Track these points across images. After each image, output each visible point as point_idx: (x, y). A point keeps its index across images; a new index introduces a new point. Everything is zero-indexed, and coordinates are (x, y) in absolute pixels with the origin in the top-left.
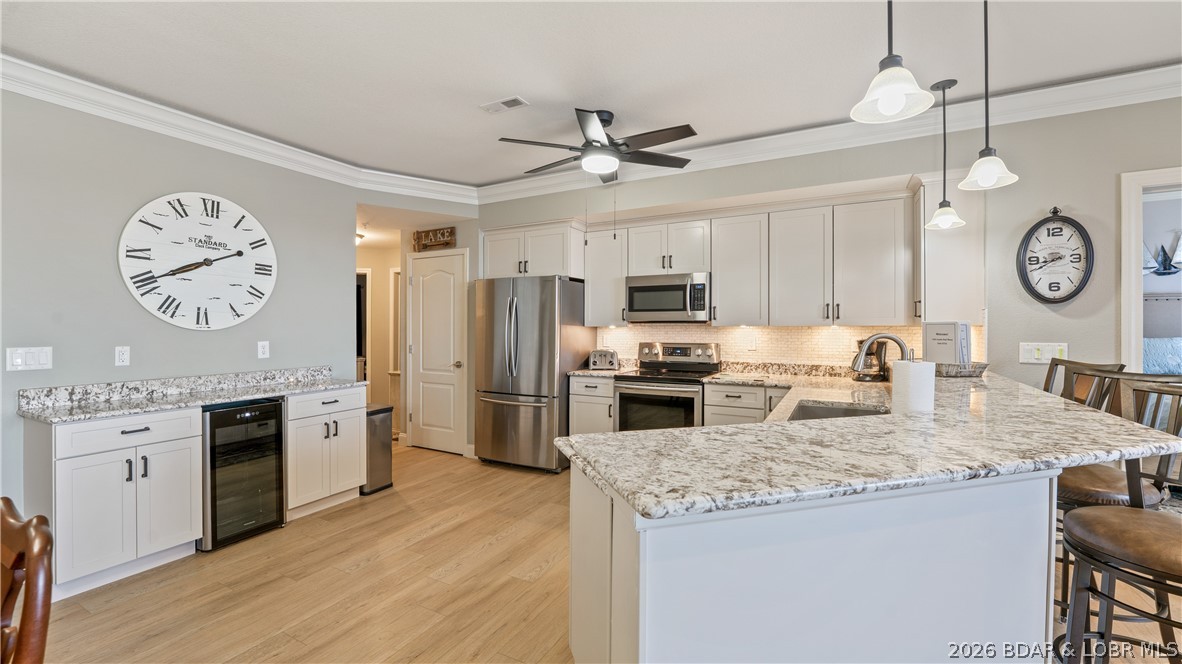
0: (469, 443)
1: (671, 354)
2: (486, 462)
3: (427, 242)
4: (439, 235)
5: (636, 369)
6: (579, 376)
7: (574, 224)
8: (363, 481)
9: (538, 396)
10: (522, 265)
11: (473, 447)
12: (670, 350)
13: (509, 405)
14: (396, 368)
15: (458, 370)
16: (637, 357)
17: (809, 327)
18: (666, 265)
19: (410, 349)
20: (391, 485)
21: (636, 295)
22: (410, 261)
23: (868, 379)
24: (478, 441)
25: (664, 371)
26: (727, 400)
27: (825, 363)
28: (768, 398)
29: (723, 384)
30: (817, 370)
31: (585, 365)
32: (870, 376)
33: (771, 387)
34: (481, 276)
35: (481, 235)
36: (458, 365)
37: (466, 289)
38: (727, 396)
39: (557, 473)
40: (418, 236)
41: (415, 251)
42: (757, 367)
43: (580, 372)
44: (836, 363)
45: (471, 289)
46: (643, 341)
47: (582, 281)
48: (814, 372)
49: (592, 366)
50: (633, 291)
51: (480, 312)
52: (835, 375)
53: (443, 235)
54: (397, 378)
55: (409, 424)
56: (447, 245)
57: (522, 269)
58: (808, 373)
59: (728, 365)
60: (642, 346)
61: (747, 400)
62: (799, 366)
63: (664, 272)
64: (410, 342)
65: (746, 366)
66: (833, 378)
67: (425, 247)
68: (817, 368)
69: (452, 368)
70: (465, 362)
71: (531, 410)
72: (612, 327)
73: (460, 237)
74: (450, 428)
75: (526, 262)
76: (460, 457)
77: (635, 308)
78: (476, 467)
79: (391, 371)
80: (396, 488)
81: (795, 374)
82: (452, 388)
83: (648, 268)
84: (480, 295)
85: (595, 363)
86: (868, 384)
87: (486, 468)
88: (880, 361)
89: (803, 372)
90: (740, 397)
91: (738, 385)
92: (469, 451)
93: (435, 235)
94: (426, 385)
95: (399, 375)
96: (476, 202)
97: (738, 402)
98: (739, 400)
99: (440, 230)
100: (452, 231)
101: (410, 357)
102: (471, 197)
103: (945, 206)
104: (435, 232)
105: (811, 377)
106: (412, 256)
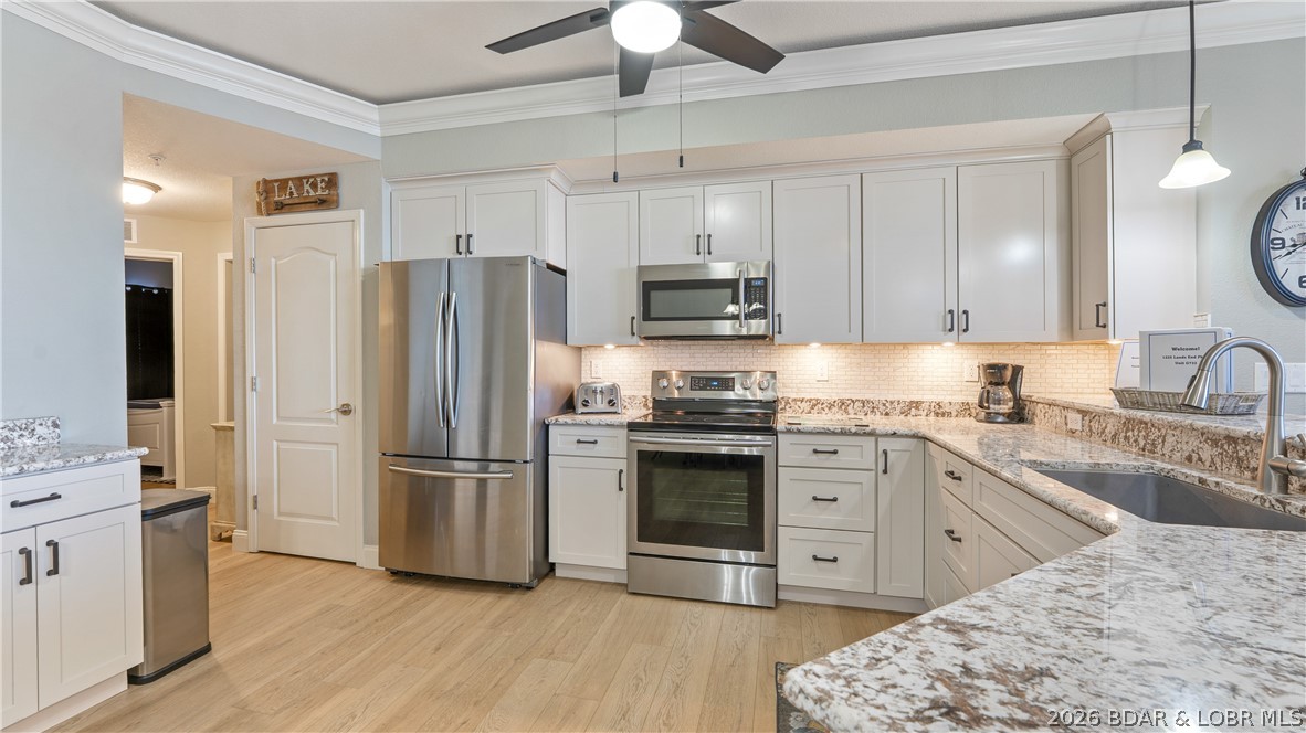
0: (367, 542)
1: (703, 388)
2: (401, 576)
3: (285, 198)
4: (307, 187)
5: (645, 412)
6: (566, 424)
7: (554, 176)
8: (137, 657)
9: (484, 461)
10: (463, 242)
11: (375, 549)
12: (701, 381)
13: (434, 477)
14: (230, 417)
15: (344, 419)
16: (649, 393)
17: (905, 345)
18: (701, 250)
19: (253, 384)
20: (207, 649)
21: (654, 295)
22: (250, 232)
23: (1000, 419)
24: (385, 540)
25: (679, 413)
26: (815, 457)
27: (929, 397)
28: (880, 451)
29: (810, 433)
30: (917, 408)
31: (569, 406)
32: (1003, 414)
33: (886, 435)
34: (387, 258)
35: (386, 190)
36: (346, 410)
37: (359, 280)
38: (816, 451)
39: (529, 588)
40: (266, 187)
41: (260, 213)
42: (831, 406)
43: (562, 419)
44: (945, 398)
45: (370, 281)
46: (655, 369)
47: (563, 273)
48: (913, 411)
49: (580, 409)
50: (648, 289)
51: (386, 318)
52: (943, 415)
53: (314, 186)
54: (229, 433)
55: (252, 514)
56: (322, 203)
57: (463, 248)
58: (905, 413)
59: (787, 403)
60: (658, 375)
61: (846, 458)
62: (892, 403)
63: (698, 260)
64: (252, 371)
65: (815, 404)
66: (940, 419)
67: (281, 208)
68: (917, 404)
69: (333, 416)
70: (357, 404)
71: (472, 484)
72: (610, 346)
73: (345, 190)
74: (331, 519)
75: (470, 236)
76: (351, 568)
77: (652, 316)
78: (384, 588)
79: (222, 422)
80: (219, 654)
81: (887, 414)
82: (333, 449)
83: (672, 254)
84: (386, 290)
85: (586, 403)
86: (1000, 426)
87: (400, 586)
88: (1014, 392)
89: (898, 411)
90: (835, 452)
91: (834, 433)
92: (369, 556)
93: (300, 187)
94: (284, 446)
95: (232, 429)
96: (377, 132)
97: (831, 461)
98: (834, 457)
99: (308, 178)
100: (332, 181)
101: (252, 398)
102: (369, 121)
103: (1196, 148)
104: (299, 180)
105: (909, 417)
106: (253, 222)
